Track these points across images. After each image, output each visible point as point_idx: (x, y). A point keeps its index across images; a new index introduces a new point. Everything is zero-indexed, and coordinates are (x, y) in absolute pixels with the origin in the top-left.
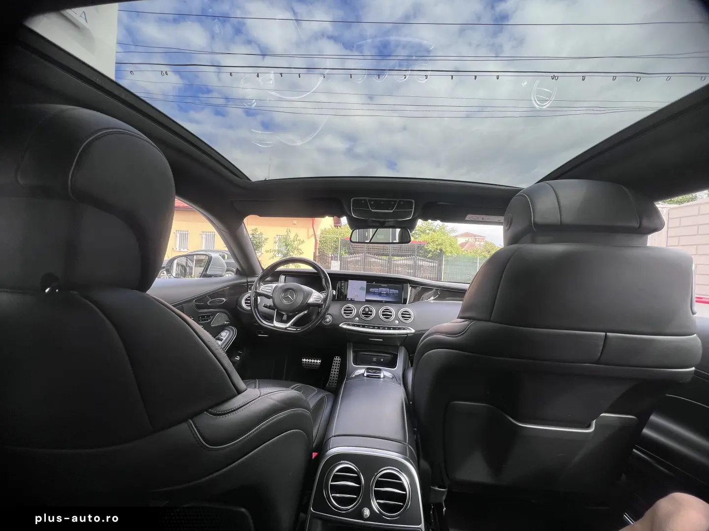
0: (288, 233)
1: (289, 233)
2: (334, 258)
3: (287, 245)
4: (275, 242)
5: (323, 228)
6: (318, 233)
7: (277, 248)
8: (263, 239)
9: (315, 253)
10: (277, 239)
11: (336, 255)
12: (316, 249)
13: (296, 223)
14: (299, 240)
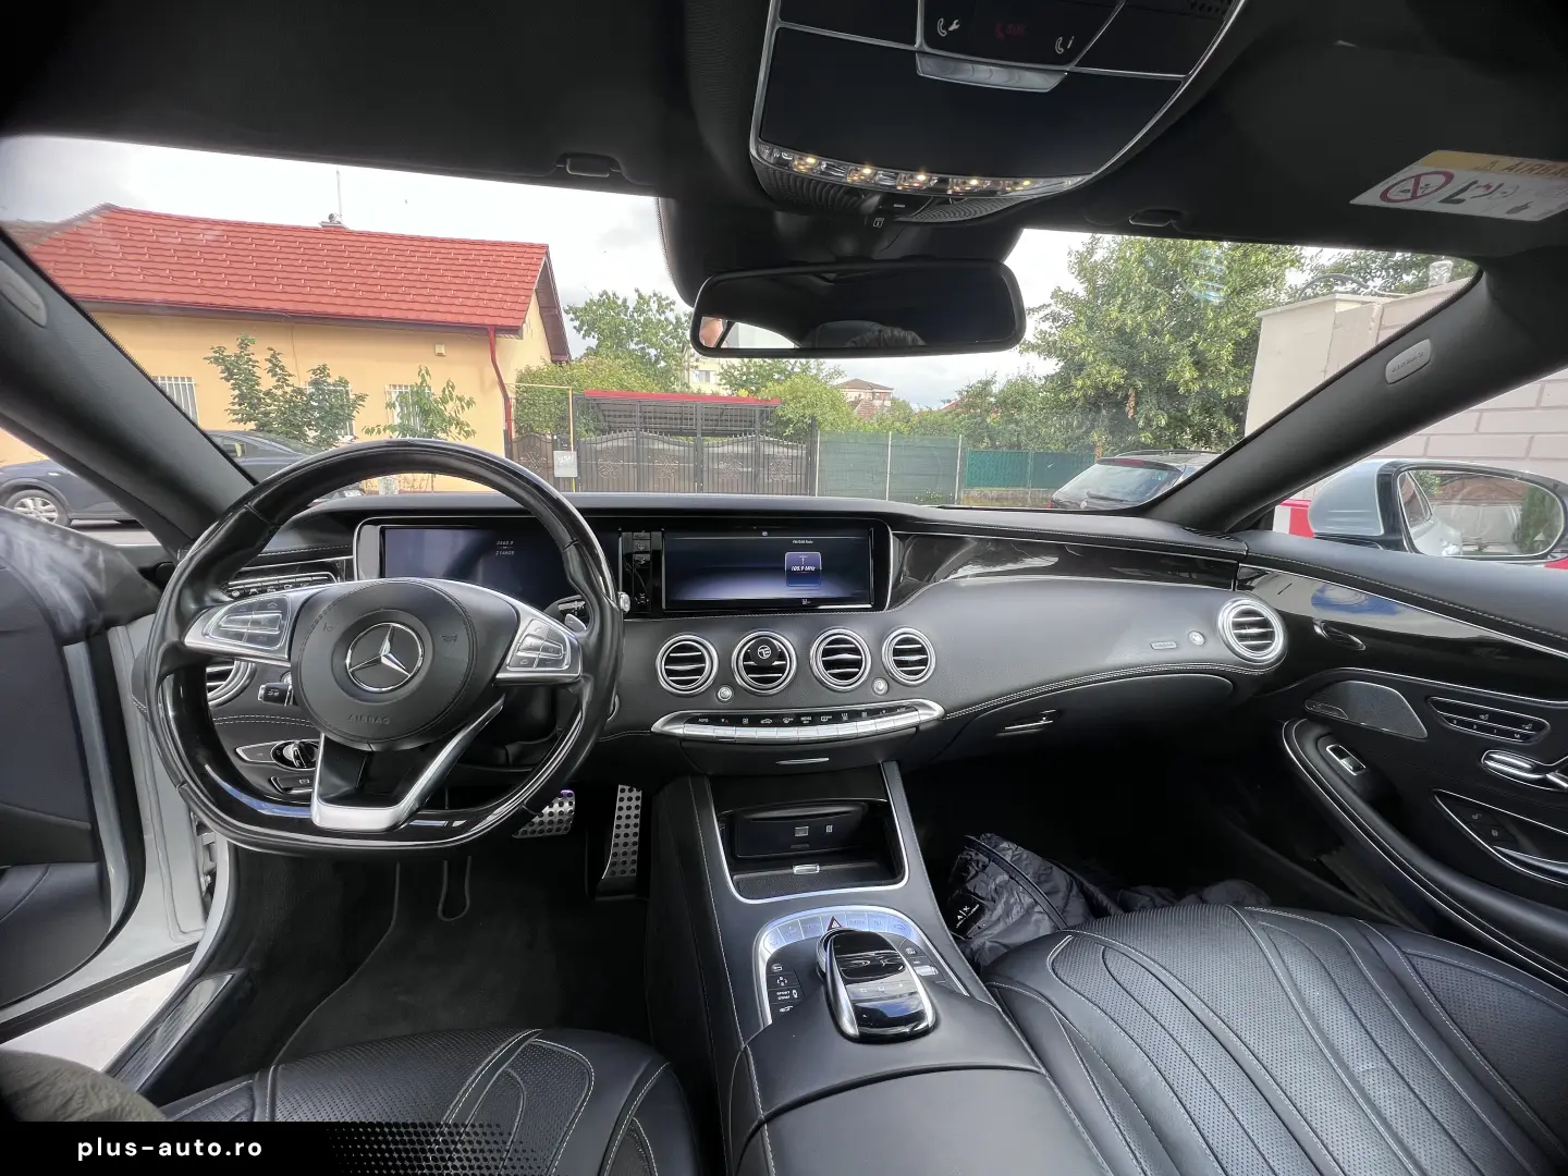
0: (424, 380)
1: (427, 378)
2: (561, 445)
3: (425, 413)
4: (391, 405)
5: (523, 368)
6: (510, 380)
7: (397, 421)
8: (352, 397)
9: (507, 434)
10: (394, 396)
11: (564, 436)
12: (508, 419)
13: (443, 352)
14: (460, 399)
